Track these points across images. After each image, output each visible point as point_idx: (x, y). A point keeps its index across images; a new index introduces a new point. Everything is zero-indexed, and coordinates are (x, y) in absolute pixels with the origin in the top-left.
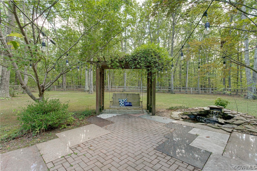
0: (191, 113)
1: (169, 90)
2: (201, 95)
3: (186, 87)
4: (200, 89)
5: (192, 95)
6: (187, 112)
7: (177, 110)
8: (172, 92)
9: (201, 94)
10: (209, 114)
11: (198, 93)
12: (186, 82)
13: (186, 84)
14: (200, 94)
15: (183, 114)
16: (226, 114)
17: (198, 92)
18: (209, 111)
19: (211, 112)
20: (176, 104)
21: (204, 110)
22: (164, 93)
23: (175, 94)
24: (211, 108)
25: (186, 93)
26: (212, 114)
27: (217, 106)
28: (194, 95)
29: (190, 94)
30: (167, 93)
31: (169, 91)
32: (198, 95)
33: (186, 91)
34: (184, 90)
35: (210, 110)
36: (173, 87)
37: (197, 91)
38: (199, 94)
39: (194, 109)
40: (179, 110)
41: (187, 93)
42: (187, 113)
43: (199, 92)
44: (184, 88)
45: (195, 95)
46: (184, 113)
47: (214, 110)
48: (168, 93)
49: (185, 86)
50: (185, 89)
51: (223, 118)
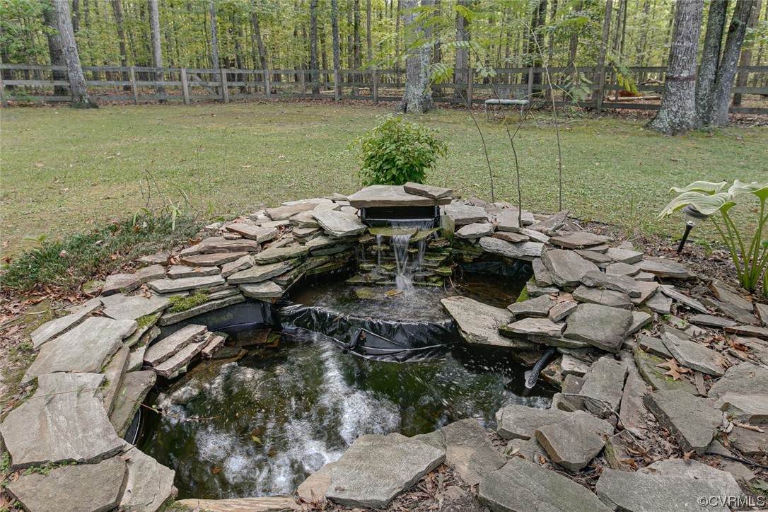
0: (235, 285)
1: (58, 83)
2: (236, 108)
3: (155, 65)
4: (225, 77)
5: (192, 110)
6: (191, 291)
7: (96, 285)
8: (77, 99)
9: (231, 101)
10: (365, 266)
11: (216, 97)
12: (153, 37)
13: (154, 48)
14: (227, 99)
15: (158, 323)
16: (466, 241)
17: (217, 92)
18: (359, 235)
19: (374, 242)
20: (101, 191)
21: (321, 231)
22: (24, 110)
23: (95, 106)
24: (374, 214)
25: (161, 101)
26: (388, 256)
27: (408, 190)
28: (199, 109)
29: (180, 103)
30: (48, 108)
31: (60, 91)
32: (217, 108)
33: (161, 89)
34: (150, 83)
35: (367, 232)
36: (79, 66)
37: (212, 88)
38: (222, 101)
39: (244, 236)
40: (111, 282)
41: (163, 97)
42: (197, 297)
43: (220, 93)
44: (146, 69)
45: (208, 109)
46: (165, 310)
47: (390, 225)
48: (53, 104)
49: (150, 62)
50: (154, 77)
51: (455, 276)
